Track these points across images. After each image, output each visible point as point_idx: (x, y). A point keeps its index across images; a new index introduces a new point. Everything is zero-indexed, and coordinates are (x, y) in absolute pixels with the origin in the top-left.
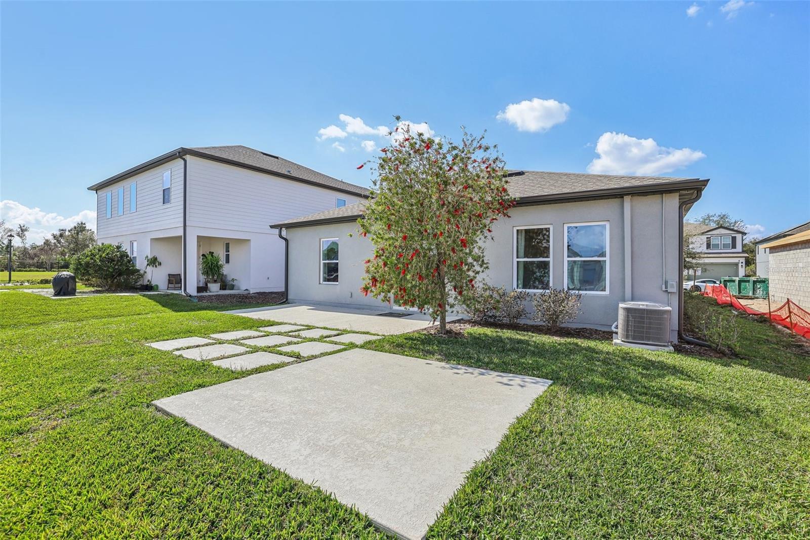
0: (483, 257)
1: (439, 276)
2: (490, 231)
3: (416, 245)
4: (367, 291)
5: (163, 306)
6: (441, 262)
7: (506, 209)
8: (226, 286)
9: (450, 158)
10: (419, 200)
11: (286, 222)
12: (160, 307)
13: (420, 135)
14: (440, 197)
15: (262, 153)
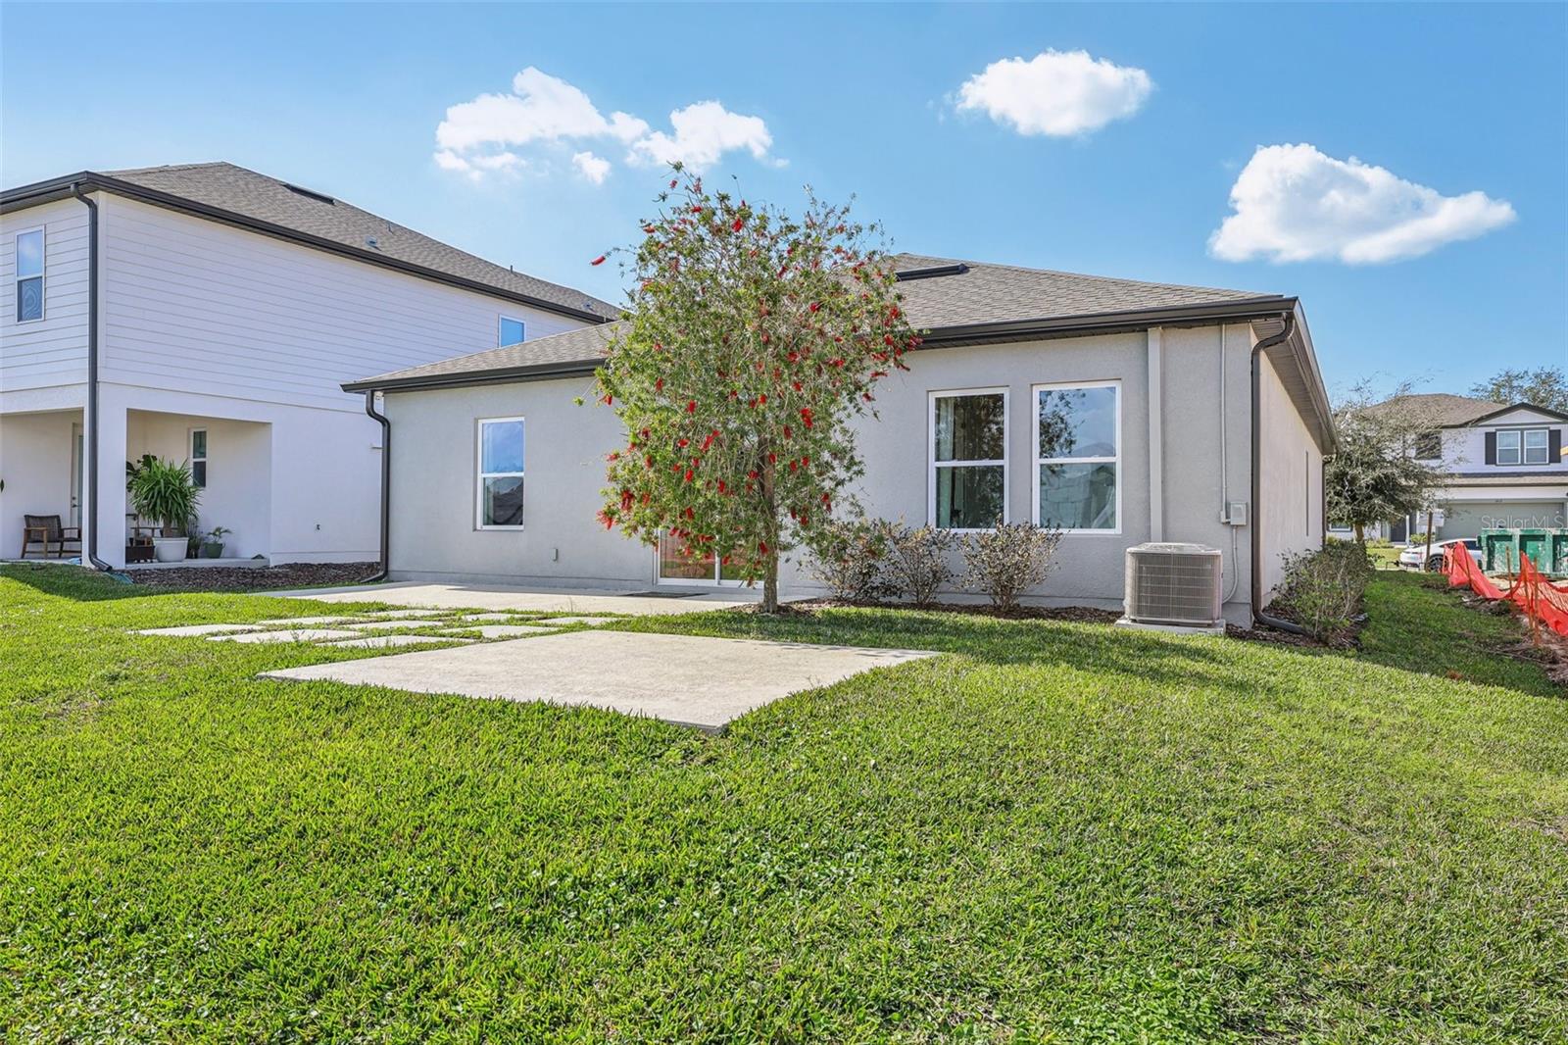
0: (852, 449)
1: (763, 490)
2: (867, 396)
3: (714, 423)
4: (611, 520)
5: (45, 591)
6: (765, 459)
7: (900, 352)
8: (196, 547)
9: (783, 246)
10: (721, 334)
11: (386, 377)
12: (36, 593)
13: (723, 198)
14: (761, 326)
15: (287, 186)
